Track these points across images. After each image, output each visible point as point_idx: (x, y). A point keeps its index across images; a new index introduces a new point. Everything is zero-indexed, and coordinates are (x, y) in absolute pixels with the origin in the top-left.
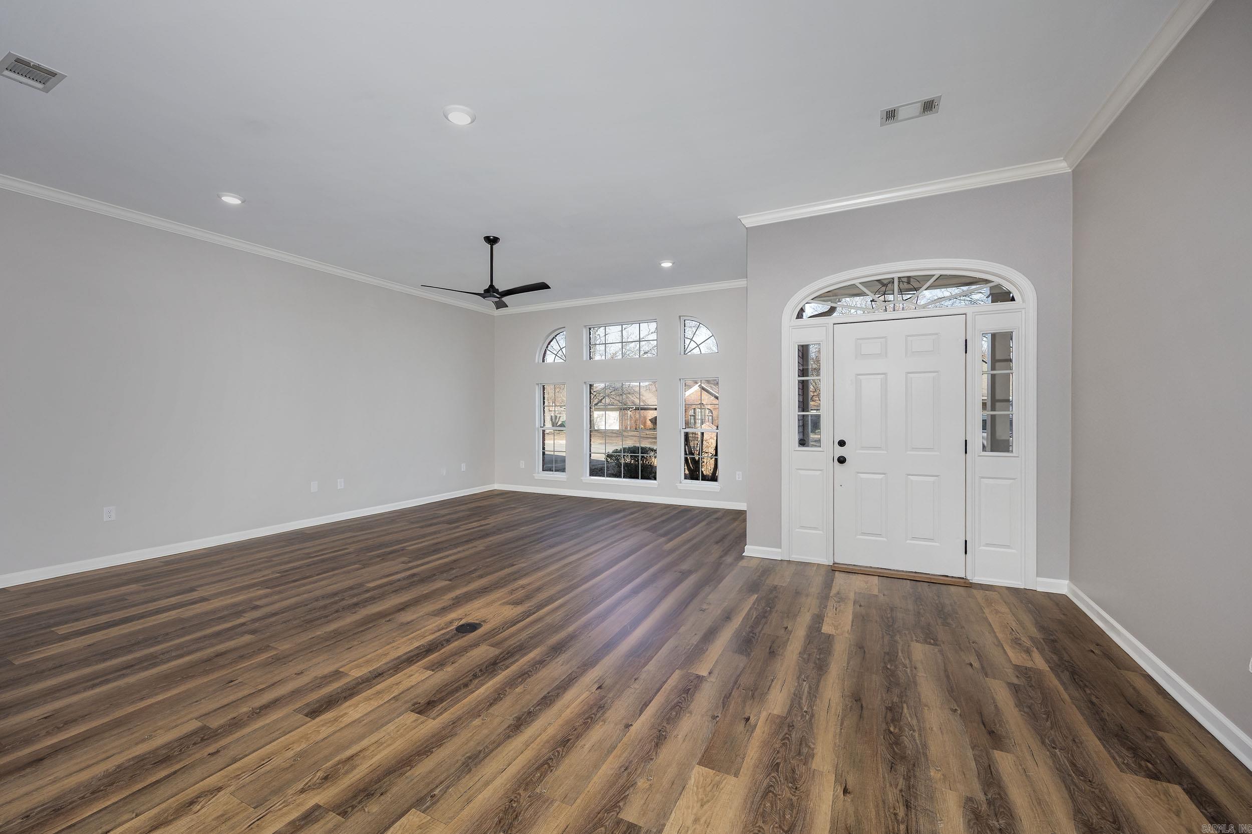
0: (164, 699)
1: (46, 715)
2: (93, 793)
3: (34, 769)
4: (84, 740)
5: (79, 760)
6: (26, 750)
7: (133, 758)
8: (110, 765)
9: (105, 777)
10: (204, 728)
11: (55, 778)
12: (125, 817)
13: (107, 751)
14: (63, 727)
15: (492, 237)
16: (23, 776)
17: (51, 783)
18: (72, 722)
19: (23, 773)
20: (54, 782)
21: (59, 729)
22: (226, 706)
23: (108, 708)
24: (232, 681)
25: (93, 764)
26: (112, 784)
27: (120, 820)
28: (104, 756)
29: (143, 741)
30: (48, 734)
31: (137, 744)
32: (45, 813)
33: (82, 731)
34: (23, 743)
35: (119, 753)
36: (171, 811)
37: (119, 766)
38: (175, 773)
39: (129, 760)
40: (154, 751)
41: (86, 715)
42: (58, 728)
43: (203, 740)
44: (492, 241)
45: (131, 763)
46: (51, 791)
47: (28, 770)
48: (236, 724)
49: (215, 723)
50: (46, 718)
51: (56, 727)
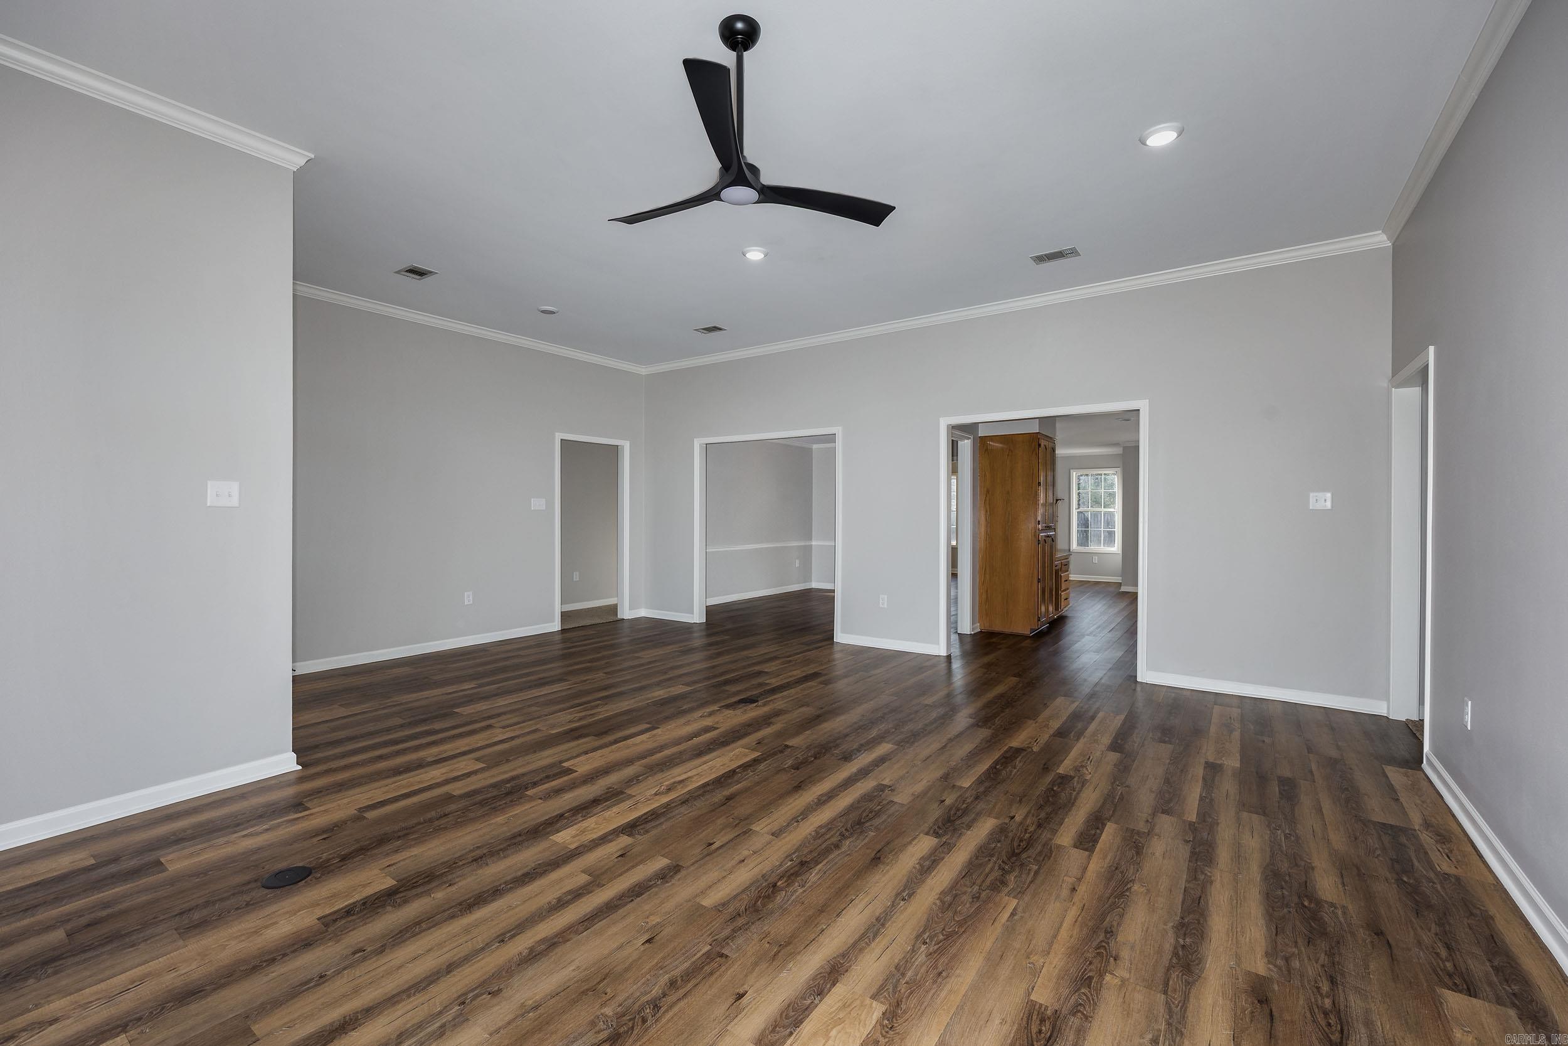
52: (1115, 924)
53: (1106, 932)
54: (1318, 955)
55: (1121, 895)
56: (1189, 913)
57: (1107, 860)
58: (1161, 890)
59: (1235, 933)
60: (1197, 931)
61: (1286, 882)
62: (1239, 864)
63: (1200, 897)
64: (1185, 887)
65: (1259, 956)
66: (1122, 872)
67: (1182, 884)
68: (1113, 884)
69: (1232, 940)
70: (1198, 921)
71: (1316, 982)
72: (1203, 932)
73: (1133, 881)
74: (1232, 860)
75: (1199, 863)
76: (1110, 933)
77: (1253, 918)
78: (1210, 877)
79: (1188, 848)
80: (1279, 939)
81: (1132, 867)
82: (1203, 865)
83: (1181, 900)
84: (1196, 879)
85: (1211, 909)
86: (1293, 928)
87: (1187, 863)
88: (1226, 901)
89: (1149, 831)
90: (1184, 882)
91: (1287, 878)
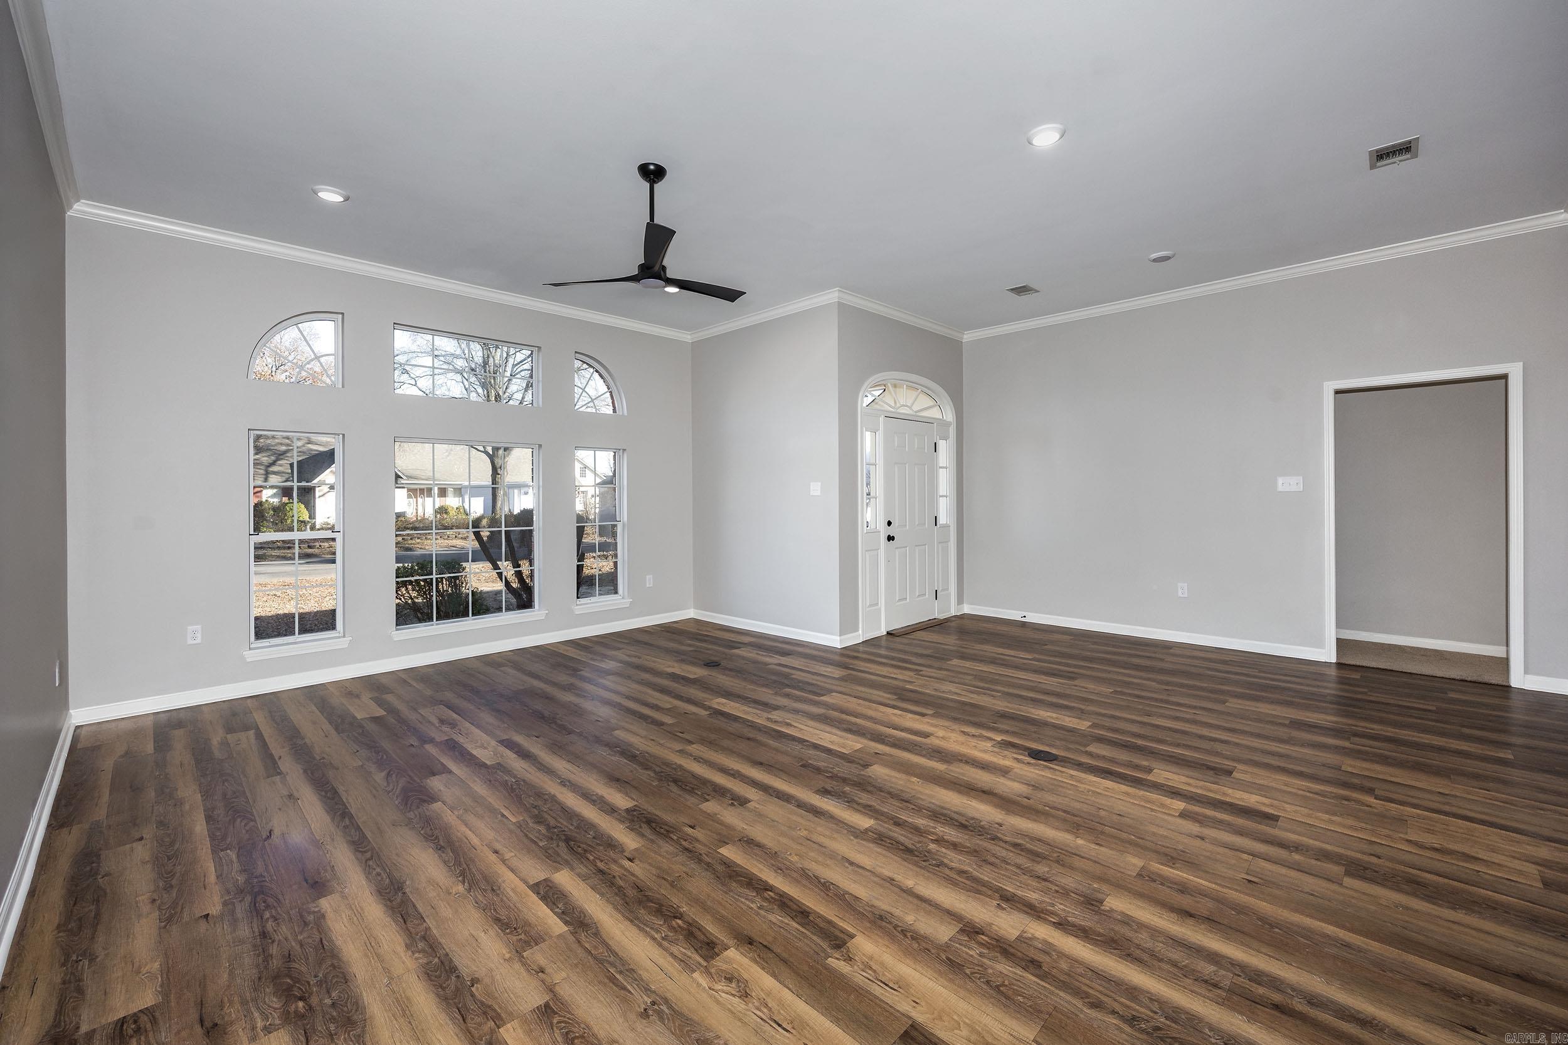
0: (1329, 924)
1: (1471, 1034)
2: (1495, 909)
3: (1533, 972)
4: (1457, 958)
5: (1482, 943)
6: (1529, 1004)
7: (1434, 904)
8: (1460, 916)
9: (1474, 911)
10: (1348, 873)
11: (1518, 947)
12: (1487, 877)
13: (1449, 928)
14: (1465, 996)
15: (652, 167)
16: (1548, 974)
17: (1524, 945)
18: (1450, 992)
19: (1548, 978)
20: (1520, 944)
21: (1472, 996)
22: (1301, 871)
23: (1392, 971)
24: (1250, 881)
25: (1472, 928)
26: (1475, 902)
27: (1492, 878)
28: (1455, 927)
29: (1407, 908)
30: (1488, 1001)
31: (1417, 911)
32: (1547, 927)
33: (1450, 970)
34: (1528, 1017)
35: (1440, 918)
36: (1454, 856)
37: (1454, 909)
38: (1419, 870)
39: (1439, 905)
40: (1414, 894)
41: (1425, 984)
42: (1471, 998)
43: (1366, 869)
45: (1441, 902)
46: (1528, 938)
47: (1540, 977)
48: (1325, 856)
49: (1336, 870)
50: (1474, 1030)
51: (1473, 1002)
52: (443, 855)
53: (442, 847)
54: (279, 948)
55: (463, 874)
56: (402, 902)
57: (509, 890)
58: (440, 902)
59: (356, 913)
60: (386, 893)
61: (333, 1019)
62: (397, 999)
63: (405, 922)
64: (424, 921)
65: (329, 910)
66: (485, 890)
67: (430, 922)
68: (478, 876)
69: (356, 906)
70: (391, 901)
71: (278, 923)
72: (381, 895)
73: (469, 890)
74: (408, 999)
75: (436, 960)
76: (440, 849)
77: (349, 939)
78: (413, 953)
79: (464, 971)
80: (317, 937)
81: (485, 902)
82: (431, 962)
83: (418, 906)
84: (424, 938)
85: (388, 919)
86: (308, 959)
87: (447, 950)
88: (382, 937)
89: (523, 957)
90: (431, 926)
91: (332, 1027)
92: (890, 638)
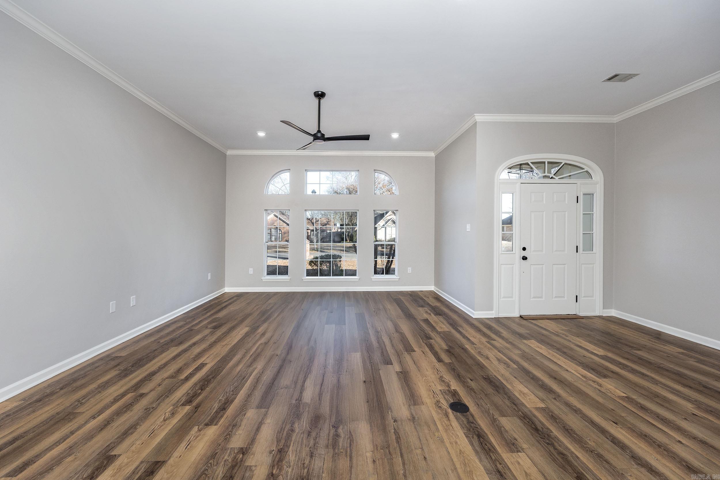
15: (320, 93)
44: (320, 95)
92: (521, 320)
